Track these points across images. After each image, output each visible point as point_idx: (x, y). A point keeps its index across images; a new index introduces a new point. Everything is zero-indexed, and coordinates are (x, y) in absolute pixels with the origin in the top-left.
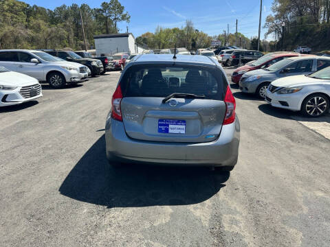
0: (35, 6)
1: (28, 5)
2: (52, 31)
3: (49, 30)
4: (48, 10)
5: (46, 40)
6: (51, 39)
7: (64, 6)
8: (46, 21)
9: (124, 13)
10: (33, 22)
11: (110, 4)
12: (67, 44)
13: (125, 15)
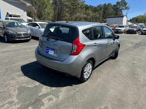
0: (90, 5)
1: (87, 5)
2: (94, 15)
3: (93, 15)
4: (95, 7)
5: (91, 19)
6: (92, 18)
7: (101, 5)
8: (92, 11)
9: (127, 6)
10: (88, 11)
11: (121, 2)
12: (98, 20)
13: (127, 7)
